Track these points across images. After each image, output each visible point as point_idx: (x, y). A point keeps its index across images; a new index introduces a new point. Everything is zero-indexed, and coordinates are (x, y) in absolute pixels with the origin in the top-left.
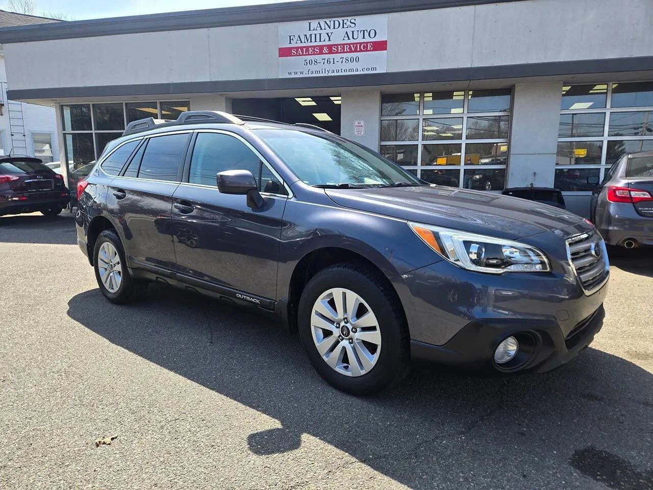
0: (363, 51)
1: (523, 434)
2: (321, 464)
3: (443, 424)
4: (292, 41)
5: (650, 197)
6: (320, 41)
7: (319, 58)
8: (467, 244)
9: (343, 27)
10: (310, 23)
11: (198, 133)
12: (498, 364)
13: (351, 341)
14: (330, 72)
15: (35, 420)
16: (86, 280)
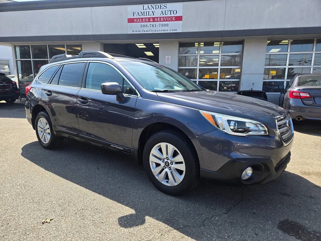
0: (171, 21)
1: (254, 213)
2: (157, 231)
3: (216, 209)
4: (134, 15)
5: (309, 96)
6: (149, 15)
7: (148, 24)
8: (229, 121)
9: (160, 9)
10: (143, 6)
11: (90, 62)
12: (243, 180)
13: (170, 169)
14: (154, 31)
15: (9, 211)
16: (31, 137)
